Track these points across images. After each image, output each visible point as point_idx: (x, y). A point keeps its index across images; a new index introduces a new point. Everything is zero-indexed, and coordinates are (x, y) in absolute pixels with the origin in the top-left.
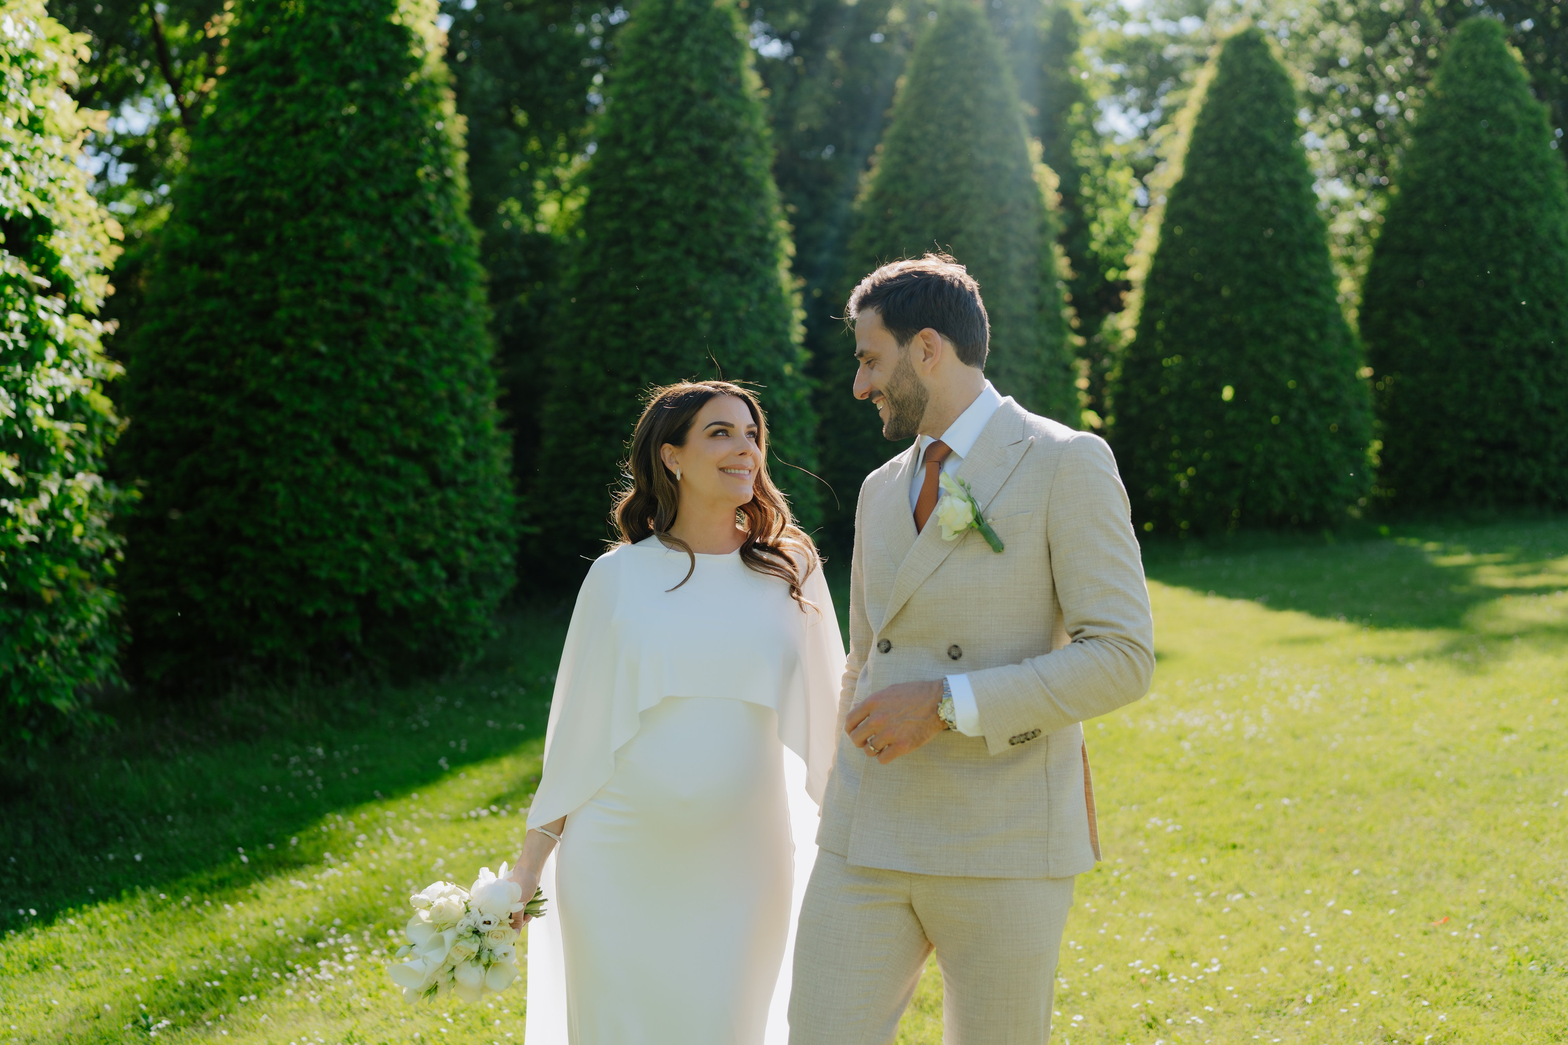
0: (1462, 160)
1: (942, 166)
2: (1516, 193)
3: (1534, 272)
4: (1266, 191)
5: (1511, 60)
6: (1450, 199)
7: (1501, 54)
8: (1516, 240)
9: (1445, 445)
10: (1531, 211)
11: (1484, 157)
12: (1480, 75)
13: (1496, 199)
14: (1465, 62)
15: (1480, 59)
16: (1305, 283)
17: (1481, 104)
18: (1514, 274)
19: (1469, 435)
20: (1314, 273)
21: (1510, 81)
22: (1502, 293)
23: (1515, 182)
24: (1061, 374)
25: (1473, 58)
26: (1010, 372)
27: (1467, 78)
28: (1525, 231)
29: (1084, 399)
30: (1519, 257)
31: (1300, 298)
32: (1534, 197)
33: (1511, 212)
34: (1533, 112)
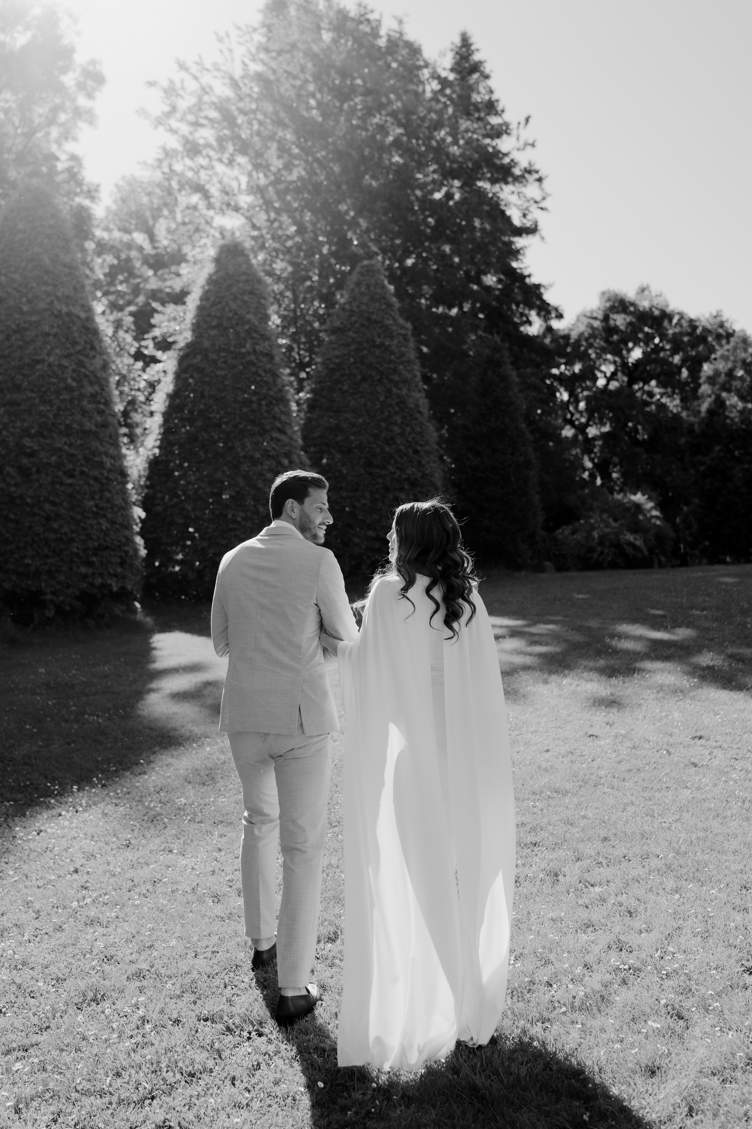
0: (365, 352)
1: (25, 308)
2: (396, 378)
3: (408, 429)
4: (253, 357)
5: (388, 290)
6: (359, 377)
7: (384, 287)
8: (397, 409)
9: (357, 540)
10: (404, 391)
11: (378, 352)
12: (372, 299)
13: (385, 381)
14: (363, 289)
15: (372, 288)
16: (278, 425)
17: (374, 317)
18: (397, 429)
19: (371, 533)
20: (283, 418)
21: (390, 305)
22: (390, 441)
23: (395, 370)
24: (119, 478)
25: (368, 286)
26: (82, 472)
27: (365, 300)
28: (402, 402)
29: (134, 497)
30: (398, 419)
31: (275, 435)
32: (406, 381)
33: (395, 390)
34: (402, 327)
